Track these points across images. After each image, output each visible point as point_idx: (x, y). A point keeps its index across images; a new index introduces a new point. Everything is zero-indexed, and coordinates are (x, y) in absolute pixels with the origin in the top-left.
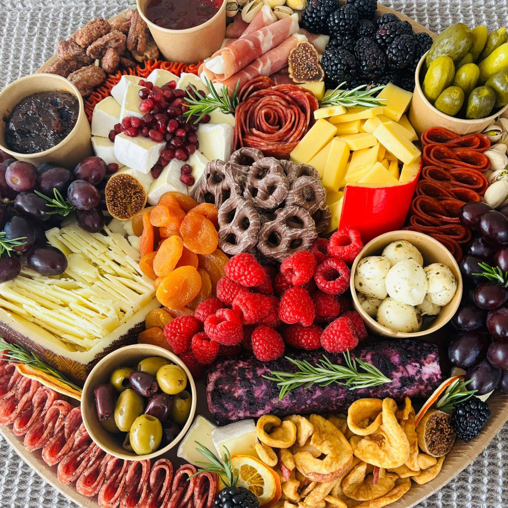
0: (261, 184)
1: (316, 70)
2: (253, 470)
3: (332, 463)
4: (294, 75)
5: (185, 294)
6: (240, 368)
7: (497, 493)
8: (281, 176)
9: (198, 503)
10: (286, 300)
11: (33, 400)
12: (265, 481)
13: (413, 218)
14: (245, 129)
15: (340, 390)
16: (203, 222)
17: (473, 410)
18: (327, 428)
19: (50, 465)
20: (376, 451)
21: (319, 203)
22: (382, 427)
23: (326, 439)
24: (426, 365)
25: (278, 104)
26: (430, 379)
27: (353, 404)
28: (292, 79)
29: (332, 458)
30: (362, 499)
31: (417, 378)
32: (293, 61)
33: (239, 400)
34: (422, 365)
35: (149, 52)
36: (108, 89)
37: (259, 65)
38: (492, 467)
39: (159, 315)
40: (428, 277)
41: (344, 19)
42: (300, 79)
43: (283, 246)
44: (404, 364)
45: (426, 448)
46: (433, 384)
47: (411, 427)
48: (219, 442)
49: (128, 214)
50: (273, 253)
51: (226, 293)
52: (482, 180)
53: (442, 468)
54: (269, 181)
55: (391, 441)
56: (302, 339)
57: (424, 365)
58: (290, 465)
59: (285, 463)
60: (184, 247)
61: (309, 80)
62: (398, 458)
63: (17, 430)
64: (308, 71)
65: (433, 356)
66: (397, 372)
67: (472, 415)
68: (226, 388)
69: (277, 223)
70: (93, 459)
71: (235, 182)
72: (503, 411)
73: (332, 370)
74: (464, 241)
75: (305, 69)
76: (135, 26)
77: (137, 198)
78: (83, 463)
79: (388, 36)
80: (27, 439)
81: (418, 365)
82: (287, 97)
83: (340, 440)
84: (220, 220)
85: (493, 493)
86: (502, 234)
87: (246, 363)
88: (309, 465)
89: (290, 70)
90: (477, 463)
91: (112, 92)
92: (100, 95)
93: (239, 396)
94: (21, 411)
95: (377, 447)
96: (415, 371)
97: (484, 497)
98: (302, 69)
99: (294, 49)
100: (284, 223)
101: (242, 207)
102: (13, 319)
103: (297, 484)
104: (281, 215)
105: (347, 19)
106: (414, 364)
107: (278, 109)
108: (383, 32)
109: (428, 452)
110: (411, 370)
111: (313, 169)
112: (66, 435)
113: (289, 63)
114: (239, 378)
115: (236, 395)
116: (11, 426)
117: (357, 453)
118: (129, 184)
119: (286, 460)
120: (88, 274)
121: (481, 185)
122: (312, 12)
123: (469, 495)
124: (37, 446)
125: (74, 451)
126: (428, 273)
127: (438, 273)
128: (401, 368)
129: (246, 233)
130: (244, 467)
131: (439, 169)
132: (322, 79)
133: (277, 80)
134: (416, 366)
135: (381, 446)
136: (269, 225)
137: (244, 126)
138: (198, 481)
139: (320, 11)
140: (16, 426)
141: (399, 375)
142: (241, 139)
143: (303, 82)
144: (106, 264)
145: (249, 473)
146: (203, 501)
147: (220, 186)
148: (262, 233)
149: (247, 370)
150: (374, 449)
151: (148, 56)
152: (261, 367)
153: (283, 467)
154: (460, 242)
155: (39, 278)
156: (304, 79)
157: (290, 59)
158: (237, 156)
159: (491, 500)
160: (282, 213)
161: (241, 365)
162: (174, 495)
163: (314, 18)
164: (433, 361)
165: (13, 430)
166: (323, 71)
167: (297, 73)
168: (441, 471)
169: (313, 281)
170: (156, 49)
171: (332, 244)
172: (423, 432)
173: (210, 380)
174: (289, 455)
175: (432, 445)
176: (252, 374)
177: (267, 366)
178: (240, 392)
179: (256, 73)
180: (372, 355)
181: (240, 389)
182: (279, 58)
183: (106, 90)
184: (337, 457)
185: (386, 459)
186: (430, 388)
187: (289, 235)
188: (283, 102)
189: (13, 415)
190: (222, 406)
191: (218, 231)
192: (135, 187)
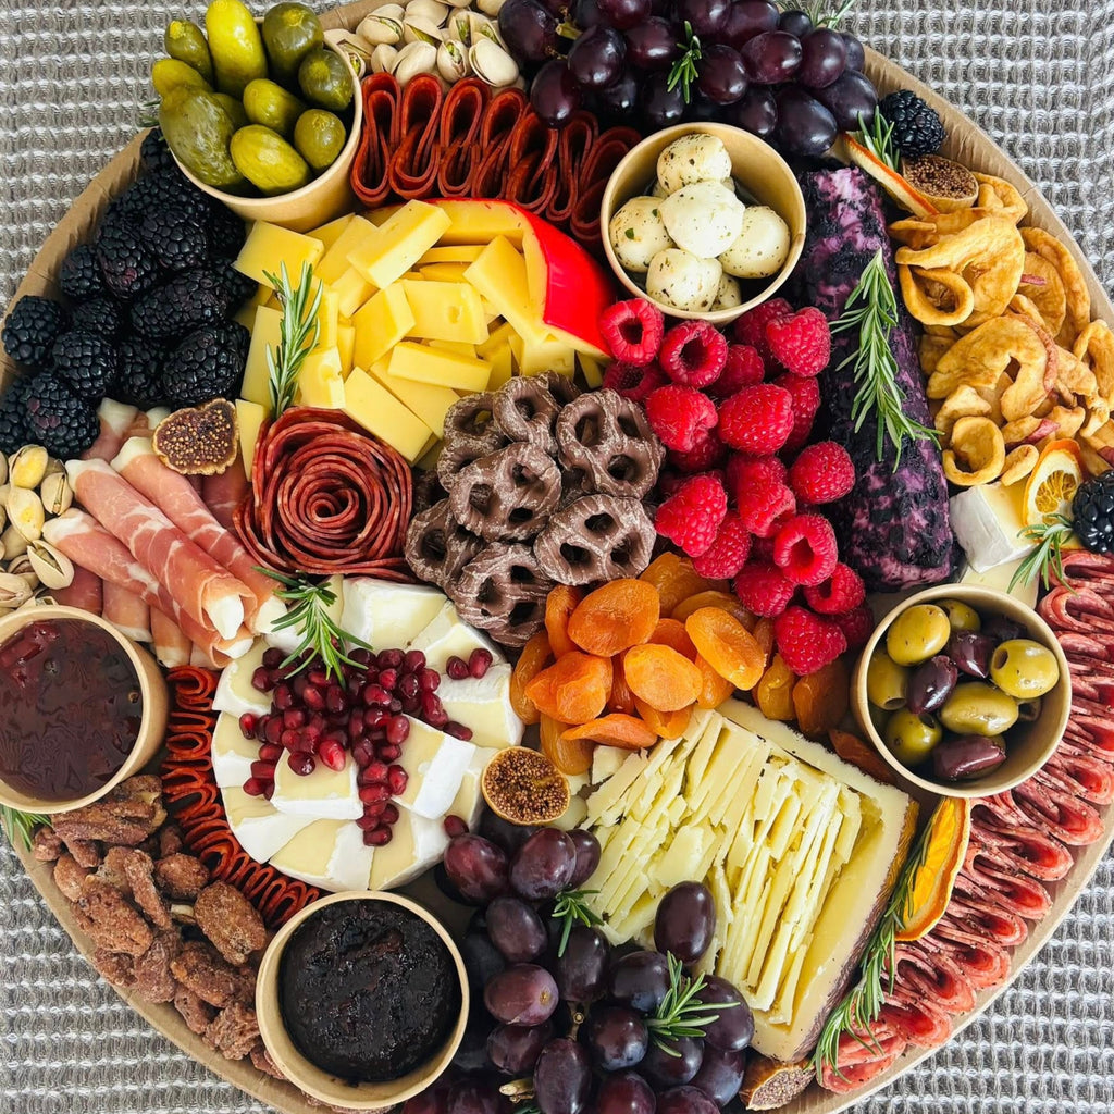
0: (510, 498)
1: (214, 414)
2: (1041, 491)
3: (1027, 348)
4: (219, 463)
5: (735, 637)
6: (870, 522)
7: (1015, 91)
8: (502, 458)
9: (1105, 583)
10: (751, 437)
11: (958, 915)
12: (1055, 469)
13: (552, 214)
14: (357, 557)
15: (896, 339)
16: (592, 611)
17: (906, 115)
18: (952, 368)
19: (1071, 863)
20: (994, 276)
21: (540, 389)
22: (953, 267)
23: (981, 362)
24: (838, 192)
25: (295, 491)
26: (862, 188)
27: (917, 316)
28: (227, 467)
29: (1019, 348)
30: (1063, 308)
31: (862, 209)
32: (191, 465)
33: (933, 519)
34: (839, 199)
35: (145, 794)
36: (253, 870)
37: (211, 531)
38: (973, 98)
39: (772, 690)
40: (694, 179)
41: (94, 357)
42: (229, 450)
43: (641, 448)
44: (841, 230)
45: (971, 199)
46: (868, 182)
47: (944, 222)
48: (1011, 546)
49: (556, 781)
50: (653, 468)
51: (734, 554)
52: (466, 88)
53: (995, 175)
54: (508, 484)
55: (976, 251)
56: (807, 412)
57: (839, 196)
58: (1029, 425)
59: (1026, 433)
60: (649, 642)
61: (232, 431)
62: (1009, 237)
63: (1018, 935)
64: (215, 433)
65: (821, 181)
66: (856, 241)
67: (914, 119)
68: (912, 541)
69: (597, 460)
70: (1054, 780)
71: (506, 553)
72: (888, 74)
73: (869, 350)
74: (595, 124)
75: (210, 438)
76: (93, 825)
77: (522, 765)
78: (1062, 799)
79: (140, 264)
80: (1031, 913)
81: (840, 206)
82: (277, 473)
83: (974, 342)
84: (585, 580)
85: (1016, 98)
86: (610, 49)
87: (859, 513)
88: (1028, 388)
89: (208, 471)
90: (982, 122)
91: (261, 860)
92: (274, 884)
93: (925, 517)
94: (981, 935)
95: (986, 275)
96: (851, 211)
97: (1024, 113)
98: (209, 445)
99: (166, 460)
100: (596, 449)
101: (570, 530)
102: (830, 960)
103: (1060, 409)
104: (579, 452)
105: (92, 351)
106: (839, 213)
107: (307, 490)
108: (129, 274)
109: (976, 196)
110: (849, 218)
111: (458, 408)
112: (1013, 844)
113: (194, 472)
114: (893, 521)
115: (924, 523)
116: (1011, 950)
117: (1000, 308)
118: (500, 780)
119: (1020, 432)
120: (698, 843)
121: (476, 90)
122: (69, 427)
123: (1023, 137)
124: (1042, 892)
125: (1041, 823)
126: (686, 181)
127: (692, 162)
128: (847, 234)
129: (623, 518)
130: (1040, 504)
131: (445, 167)
132: (230, 403)
133: (222, 502)
134: (843, 210)
135: (983, 271)
136: (601, 478)
137: (351, 558)
138: (1074, 582)
139: (66, 412)
140: (1008, 940)
141: (860, 238)
142: (381, 562)
143: (235, 444)
144: (666, 813)
145: (1045, 498)
146: (1102, 574)
147: (507, 587)
148: (617, 490)
149: (875, 507)
150: (991, 280)
151: (155, 796)
152: (867, 481)
153: (1036, 434)
154: (596, 132)
155: (721, 939)
156: (230, 441)
157: (185, 472)
158: (427, 565)
159: (1029, 101)
160: (577, 453)
161: (863, 521)
162: (1099, 624)
163: (81, 426)
164: (831, 179)
165: (1017, 944)
166: (216, 401)
167: (215, 456)
168: (1001, 177)
169: (708, 390)
170: (135, 780)
171: (638, 355)
172: (946, 202)
173: (898, 574)
174: (1011, 426)
175: (965, 190)
176: (882, 498)
177: (864, 472)
178: (918, 517)
179: (229, 538)
180: (828, 284)
181: (912, 518)
182: (188, 492)
183: (257, 875)
184: (1016, 340)
185: (1009, 258)
186: (872, 189)
187: (618, 439)
188: (290, 481)
189: (989, 948)
190: (942, 548)
191: (607, 582)
192: (503, 770)
